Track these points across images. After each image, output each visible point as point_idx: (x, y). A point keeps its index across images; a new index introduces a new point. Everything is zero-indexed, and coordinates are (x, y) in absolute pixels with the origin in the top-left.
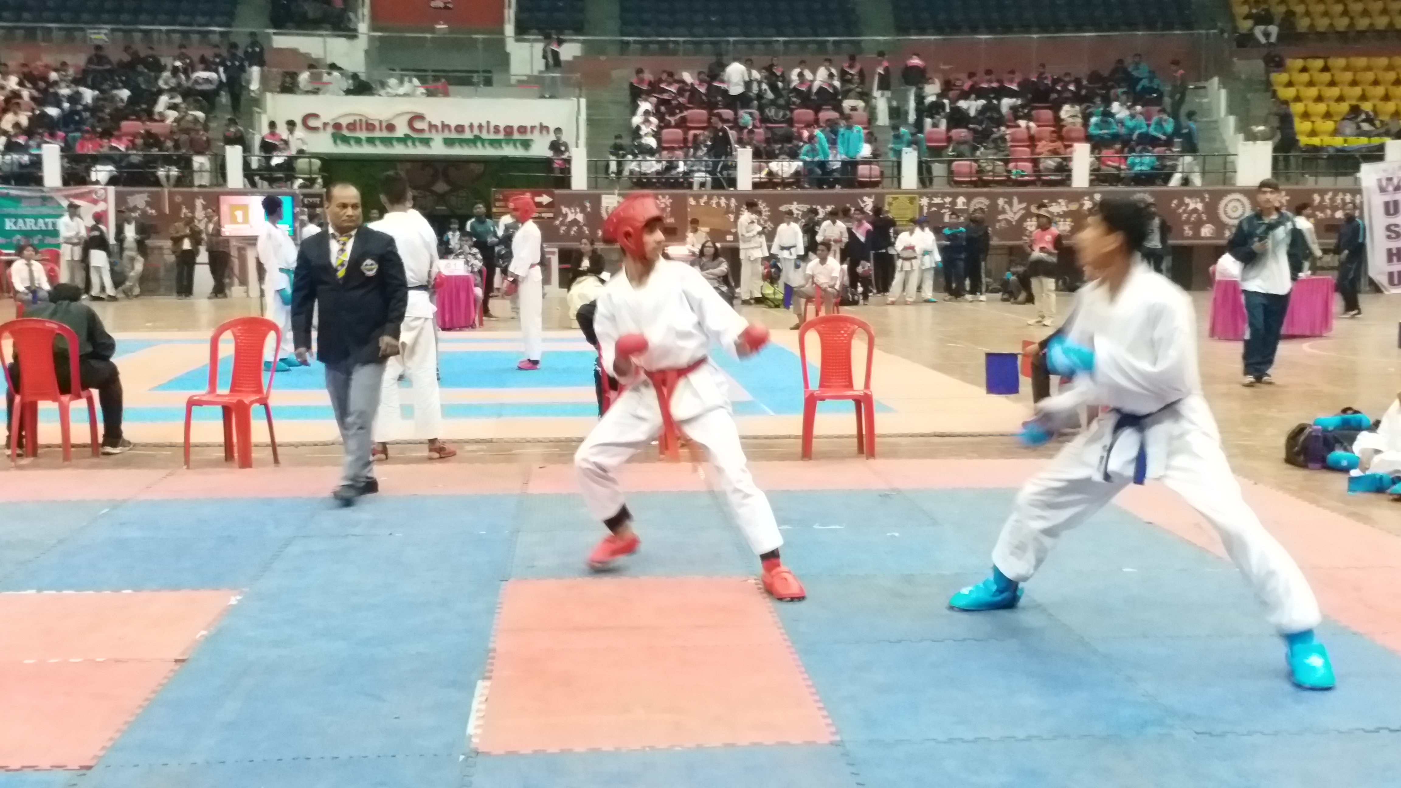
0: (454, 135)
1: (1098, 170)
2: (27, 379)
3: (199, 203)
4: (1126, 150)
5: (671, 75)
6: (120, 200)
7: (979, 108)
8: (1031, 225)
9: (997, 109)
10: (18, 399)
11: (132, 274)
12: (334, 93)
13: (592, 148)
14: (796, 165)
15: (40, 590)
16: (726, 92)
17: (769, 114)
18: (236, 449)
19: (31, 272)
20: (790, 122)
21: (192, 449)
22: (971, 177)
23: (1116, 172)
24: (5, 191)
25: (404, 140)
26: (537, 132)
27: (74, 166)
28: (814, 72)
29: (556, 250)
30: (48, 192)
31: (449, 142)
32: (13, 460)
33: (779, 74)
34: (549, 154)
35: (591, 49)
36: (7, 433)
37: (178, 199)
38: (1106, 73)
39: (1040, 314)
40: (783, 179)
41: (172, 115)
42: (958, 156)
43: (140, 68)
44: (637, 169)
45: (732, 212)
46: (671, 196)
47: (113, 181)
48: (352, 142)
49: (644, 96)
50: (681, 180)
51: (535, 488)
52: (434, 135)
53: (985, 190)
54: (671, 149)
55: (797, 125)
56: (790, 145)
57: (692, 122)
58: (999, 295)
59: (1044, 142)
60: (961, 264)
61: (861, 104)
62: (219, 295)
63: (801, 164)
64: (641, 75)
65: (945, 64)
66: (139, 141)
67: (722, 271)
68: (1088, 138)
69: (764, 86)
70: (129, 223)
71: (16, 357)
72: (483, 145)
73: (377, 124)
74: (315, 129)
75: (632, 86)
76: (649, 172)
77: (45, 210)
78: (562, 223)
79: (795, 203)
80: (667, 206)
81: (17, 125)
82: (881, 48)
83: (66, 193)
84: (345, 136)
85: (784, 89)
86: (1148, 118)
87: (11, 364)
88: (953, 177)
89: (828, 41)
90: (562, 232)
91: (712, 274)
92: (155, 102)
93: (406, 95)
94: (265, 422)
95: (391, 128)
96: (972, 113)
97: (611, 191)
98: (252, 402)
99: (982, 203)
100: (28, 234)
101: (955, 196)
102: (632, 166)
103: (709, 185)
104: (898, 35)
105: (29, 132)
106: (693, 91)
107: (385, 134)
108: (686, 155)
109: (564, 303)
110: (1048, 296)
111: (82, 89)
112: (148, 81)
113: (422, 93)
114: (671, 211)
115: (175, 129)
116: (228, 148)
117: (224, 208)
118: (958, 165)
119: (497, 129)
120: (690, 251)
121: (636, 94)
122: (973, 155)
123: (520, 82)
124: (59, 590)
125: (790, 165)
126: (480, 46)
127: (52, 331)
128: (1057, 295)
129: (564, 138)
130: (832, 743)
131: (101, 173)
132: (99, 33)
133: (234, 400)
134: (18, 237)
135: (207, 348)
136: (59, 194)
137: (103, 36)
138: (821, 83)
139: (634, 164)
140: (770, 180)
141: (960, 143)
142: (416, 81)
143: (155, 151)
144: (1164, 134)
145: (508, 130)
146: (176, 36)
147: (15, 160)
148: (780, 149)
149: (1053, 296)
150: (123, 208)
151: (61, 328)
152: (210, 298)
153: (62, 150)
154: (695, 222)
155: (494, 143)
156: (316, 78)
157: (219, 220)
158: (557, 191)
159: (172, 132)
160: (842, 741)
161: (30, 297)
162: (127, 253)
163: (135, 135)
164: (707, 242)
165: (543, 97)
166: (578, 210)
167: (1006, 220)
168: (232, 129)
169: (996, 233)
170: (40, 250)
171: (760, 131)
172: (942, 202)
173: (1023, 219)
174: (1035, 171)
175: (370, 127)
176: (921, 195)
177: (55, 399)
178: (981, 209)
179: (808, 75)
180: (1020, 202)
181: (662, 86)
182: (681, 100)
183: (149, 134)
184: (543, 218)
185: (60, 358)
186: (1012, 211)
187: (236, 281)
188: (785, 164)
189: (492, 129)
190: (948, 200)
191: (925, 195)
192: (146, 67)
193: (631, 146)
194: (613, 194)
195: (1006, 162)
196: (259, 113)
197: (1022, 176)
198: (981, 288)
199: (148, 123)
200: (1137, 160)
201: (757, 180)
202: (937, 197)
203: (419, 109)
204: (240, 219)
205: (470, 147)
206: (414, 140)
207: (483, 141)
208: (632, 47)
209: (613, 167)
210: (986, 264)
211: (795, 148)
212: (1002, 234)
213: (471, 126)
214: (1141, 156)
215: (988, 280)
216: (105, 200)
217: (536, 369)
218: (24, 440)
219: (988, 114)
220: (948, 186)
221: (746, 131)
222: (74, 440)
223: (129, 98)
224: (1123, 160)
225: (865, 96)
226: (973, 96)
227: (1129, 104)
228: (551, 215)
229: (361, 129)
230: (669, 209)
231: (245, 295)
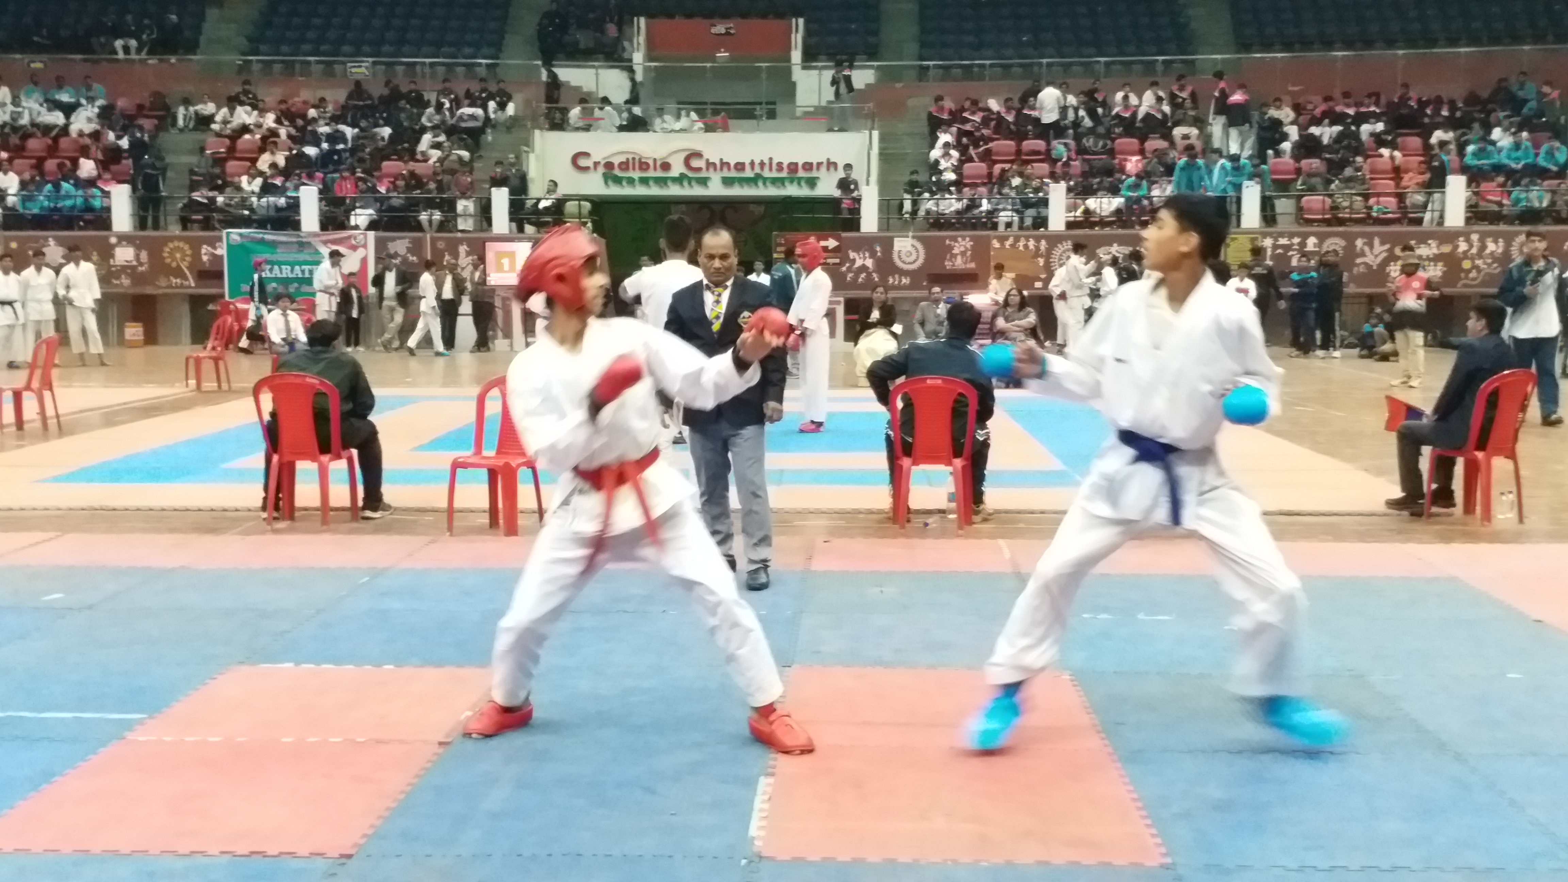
0: (733, 174)
1: (1476, 206)
2: (286, 437)
3: (463, 249)
4: (1510, 183)
5: (975, 103)
6: (380, 245)
7: (1334, 136)
8: (1394, 270)
9: (1356, 136)
10: (275, 458)
11: (391, 325)
12: (605, 130)
13: (884, 185)
14: (1117, 202)
15: (297, 663)
16: (1038, 120)
17: (1087, 145)
18: (501, 515)
19: (287, 323)
20: (1112, 153)
21: (456, 515)
22: (1323, 214)
23: (1495, 208)
24: (261, 236)
25: (679, 180)
26: (823, 169)
27: (333, 210)
28: (1140, 97)
29: (842, 299)
30: (305, 237)
31: (728, 182)
32: (269, 524)
33: (1100, 99)
34: (837, 193)
35: (887, 76)
36: (263, 494)
37: (441, 245)
38: (1485, 94)
39: (1406, 373)
40: (1102, 218)
41: (435, 154)
42: (1309, 190)
43: (402, 103)
44: (935, 209)
45: (1041, 256)
46: (972, 238)
47: (373, 226)
48: (624, 183)
49: (944, 127)
50: (984, 220)
51: (819, 565)
52: (711, 174)
53: (1341, 229)
54: (974, 186)
55: (1118, 156)
56: (1110, 179)
57: (998, 154)
58: (1356, 351)
59: (1411, 174)
60: (1311, 315)
61: (1194, 132)
62: (482, 349)
63: (1122, 200)
64: (940, 103)
65: (1293, 85)
66: (401, 183)
67: (1030, 322)
68: (1464, 170)
69: (1082, 113)
70: (391, 271)
71: (273, 415)
72: (764, 184)
73: (651, 163)
74: (586, 169)
75: (931, 116)
76: (947, 212)
77: (301, 257)
78: (849, 270)
79: (1115, 245)
80: (967, 249)
81: (273, 166)
82: (1219, 67)
83: (324, 238)
84: (616, 176)
85: (1104, 115)
86: (1537, 146)
87: (268, 422)
88: (1302, 215)
89: (1157, 60)
90: (848, 279)
91: (1018, 326)
92: (418, 141)
93: (682, 130)
94: (532, 487)
95: (666, 166)
96: (1326, 140)
97: (905, 234)
98: (519, 466)
99: (1336, 244)
100: (286, 282)
101: (1305, 236)
102: (928, 205)
103: (1015, 226)
104: (1238, 52)
105: (286, 173)
106: (1000, 119)
107: (660, 174)
108: (990, 192)
109: (850, 359)
110: (1414, 353)
111: (342, 127)
112: (410, 118)
113: (701, 129)
114: (971, 255)
115: (439, 170)
116: (493, 189)
117: (490, 256)
118: (1308, 201)
119: (780, 165)
120: (993, 300)
121: (935, 125)
122: (1326, 189)
123: (806, 113)
124: (318, 664)
125: (1110, 202)
126: (764, 76)
127: (312, 386)
128: (1426, 351)
129: (854, 176)
130: (1163, 866)
131: (361, 217)
132: (360, 67)
133: (501, 462)
134: (274, 285)
135: (473, 406)
136: (317, 239)
137: (363, 70)
138: (1147, 108)
139: (931, 202)
140: (1087, 219)
141: (1310, 175)
142: (694, 116)
143: (417, 193)
144: (1556, 164)
145: (792, 167)
146: (441, 70)
147: (271, 203)
148: (1099, 183)
149: (1421, 353)
150: (383, 256)
151: (322, 383)
152: (471, 352)
153: (321, 192)
154: (1000, 268)
155: (775, 181)
156: (587, 113)
157: (485, 267)
158: (844, 235)
159: (435, 174)
160: (1173, 864)
161: (286, 349)
162: (386, 303)
163: (397, 176)
164: (1011, 290)
165: (830, 130)
166: (867, 255)
167: (1365, 264)
168: (498, 170)
169: (1353, 279)
170: (297, 299)
171: (1076, 164)
172: (1288, 242)
173: (1386, 262)
174: (1400, 208)
175: (644, 166)
176: (1265, 235)
177: (314, 459)
178: (1335, 251)
179: (1133, 100)
180: (1382, 243)
181: (965, 115)
182: (985, 132)
183: (412, 174)
184: (828, 264)
185: (320, 417)
186: (1372, 253)
187: (500, 334)
188: (1105, 200)
189: (774, 167)
190: (1296, 240)
191: (1270, 235)
192: (408, 103)
193: (927, 183)
194: (908, 237)
195: (1366, 197)
196: (527, 152)
197: (1385, 213)
198: (1334, 342)
199: (411, 163)
200: (1523, 195)
201: (1072, 219)
202: (1283, 237)
203: (698, 147)
204: (506, 267)
205: (751, 187)
206: (690, 180)
207: (765, 180)
208: (931, 73)
209: (908, 206)
210: (1341, 316)
211: (1116, 182)
212: (1359, 280)
213: (752, 164)
214: (1527, 191)
215: (1342, 333)
216: (365, 246)
217: (819, 431)
218: (281, 503)
219: (1345, 143)
220: (1296, 225)
221: (1060, 164)
222: (334, 502)
223: (391, 136)
224: (1506, 195)
225: (1200, 122)
226: (1327, 121)
227: (1513, 130)
228: (837, 261)
229: (634, 169)
230: (969, 253)
231: (508, 349)
